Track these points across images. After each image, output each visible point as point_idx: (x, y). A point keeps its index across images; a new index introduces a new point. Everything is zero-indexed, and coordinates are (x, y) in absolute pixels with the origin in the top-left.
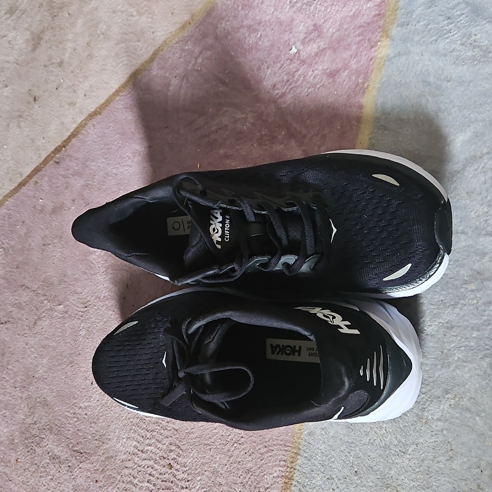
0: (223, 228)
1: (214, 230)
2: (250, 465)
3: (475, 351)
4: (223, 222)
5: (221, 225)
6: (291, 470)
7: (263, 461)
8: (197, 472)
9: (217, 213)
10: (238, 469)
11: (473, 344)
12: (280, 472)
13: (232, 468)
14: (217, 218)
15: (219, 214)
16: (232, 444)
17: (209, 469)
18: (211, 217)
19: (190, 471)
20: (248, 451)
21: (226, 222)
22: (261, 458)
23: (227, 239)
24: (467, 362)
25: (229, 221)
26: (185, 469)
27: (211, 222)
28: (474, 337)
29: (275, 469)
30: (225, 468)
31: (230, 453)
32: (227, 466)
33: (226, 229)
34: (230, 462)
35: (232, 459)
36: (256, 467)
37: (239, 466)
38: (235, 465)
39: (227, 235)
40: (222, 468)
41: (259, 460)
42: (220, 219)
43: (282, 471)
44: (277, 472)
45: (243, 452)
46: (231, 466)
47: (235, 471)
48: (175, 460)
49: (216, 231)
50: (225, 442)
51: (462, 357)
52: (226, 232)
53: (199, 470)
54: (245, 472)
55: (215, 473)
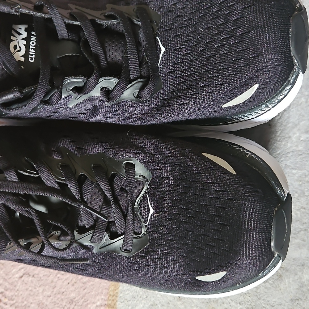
0: (27, 46)
1: (15, 47)
2: (73, 295)
3: (304, 156)
4: (28, 39)
5: (25, 42)
6: (113, 298)
7: (85, 291)
8: (23, 304)
9: (21, 29)
10: (62, 300)
11: (301, 148)
12: (103, 300)
13: (56, 299)
14: (20, 34)
15: (23, 29)
16: (55, 275)
17: (35, 301)
18: (13, 32)
19: (17, 304)
20: (71, 281)
21: (31, 39)
22: (84, 288)
23: (32, 59)
24: (296, 169)
25: (35, 38)
26: (12, 302)
27: (12, 38)
28: (302, 141)
29: (98, 298)
30: (50, 299)
31: (53, 284)
32: (51, 298)
33: (31, 47)
34: (54, 293)
35: (55, 290)
36: (79, 297)
37: (63, 297)
38: (59, 296)
39: (32, 55)
40: (47, 300)
41: (82, 289)
42: (25, 35)
43: (104, 300)
44: (100, 301)
45: (66, 283)
46: (55, 297)
47: (60, 301)
48: (3, 294)
49: (18, 49)
50: (48, 273)
51: (290, 164)
52: (30, 50)
53: (25, 303)
54: (69, 302)
55: (41, 305)
